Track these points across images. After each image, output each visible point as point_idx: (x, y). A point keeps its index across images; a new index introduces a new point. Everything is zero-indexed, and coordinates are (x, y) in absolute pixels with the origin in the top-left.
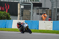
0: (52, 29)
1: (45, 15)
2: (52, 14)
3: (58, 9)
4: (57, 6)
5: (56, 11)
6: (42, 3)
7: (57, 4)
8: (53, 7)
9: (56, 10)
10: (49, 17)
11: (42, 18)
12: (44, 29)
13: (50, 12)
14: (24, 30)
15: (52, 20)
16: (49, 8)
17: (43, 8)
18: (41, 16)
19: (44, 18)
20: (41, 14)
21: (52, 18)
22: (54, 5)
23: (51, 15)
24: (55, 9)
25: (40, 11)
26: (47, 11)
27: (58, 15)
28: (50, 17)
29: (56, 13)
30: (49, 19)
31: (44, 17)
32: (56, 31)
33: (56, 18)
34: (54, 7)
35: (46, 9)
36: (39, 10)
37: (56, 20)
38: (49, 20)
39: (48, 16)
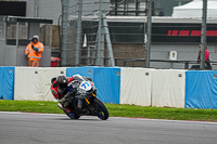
1: (36, 46)
2: (65, 41)
3: (83, 23)
4: (80, 12)
5: (79, 32)
6: (25, 3)
7: (80, 4)
8: (67, 14)
9: (79, 25)
10: (53, 54)
11: (27, 56)
12: (35, 97)
13: (56, 33)
14: (79, 106)
15: (64, 63)
16: (51, 22)
17: (30, 21)
19: (32, 56)
20: (24, 43)
21: (64, 55)
22: (70, 10)
23: (61, 44)
24: (73, 23)
25: (20, 31)
26: (43, 32)
27: (85, 45)
28: (57, 54)
29: (78, 39)
30: (52, 62)
31: (32, 52)
33: (77, 55)
35: (41, 25)
36: (14, 29)
37: (77, 62)
38: (54, 64)
39: (49, 50)
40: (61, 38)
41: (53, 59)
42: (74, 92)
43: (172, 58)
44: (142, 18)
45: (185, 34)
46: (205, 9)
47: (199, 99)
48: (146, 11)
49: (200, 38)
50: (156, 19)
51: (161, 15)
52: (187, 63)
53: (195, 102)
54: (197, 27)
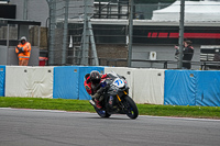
0: (50, 96)
2: (52, 42)
3: (69, 25)
4: (66, 15)
5: (65, 33)
6: (15, 6)
7: (66, 8)
8: (54, 17)
10: (41, 54)
12: (25, 94)
13: (44, 35)
15: (51, 62)
16: (39, 24)
17: (20, 23)
18: (12, 48)
21: (51, 55)
22: (58, 13)
23: (49, 45)
24: (60, 25)
25: (10, 33)
26: (32, 34)
27: (71, 46)
28: (45, 54)
29: (65, 40)
30: (40, 61)
32: (65, 101)
33: (64, 55)
34: (59, 20)
35: (30, 27)
36: (4, 30)
37: (64, 62)
38: (42, 63)
39: (37, 50)
40: (49, 39)
41: (41, 58)
42: (107, 88)
43: (152, 59)
44: (124, 21)
45: (163, 36)
46: (182, 13)
47: (177, 97)
48: (127, 15)
49: (177, 39)
50: (137, 22)
51: (142, 18)
52: (166, 63)
53: (173, 99)
54: (174, 29)
